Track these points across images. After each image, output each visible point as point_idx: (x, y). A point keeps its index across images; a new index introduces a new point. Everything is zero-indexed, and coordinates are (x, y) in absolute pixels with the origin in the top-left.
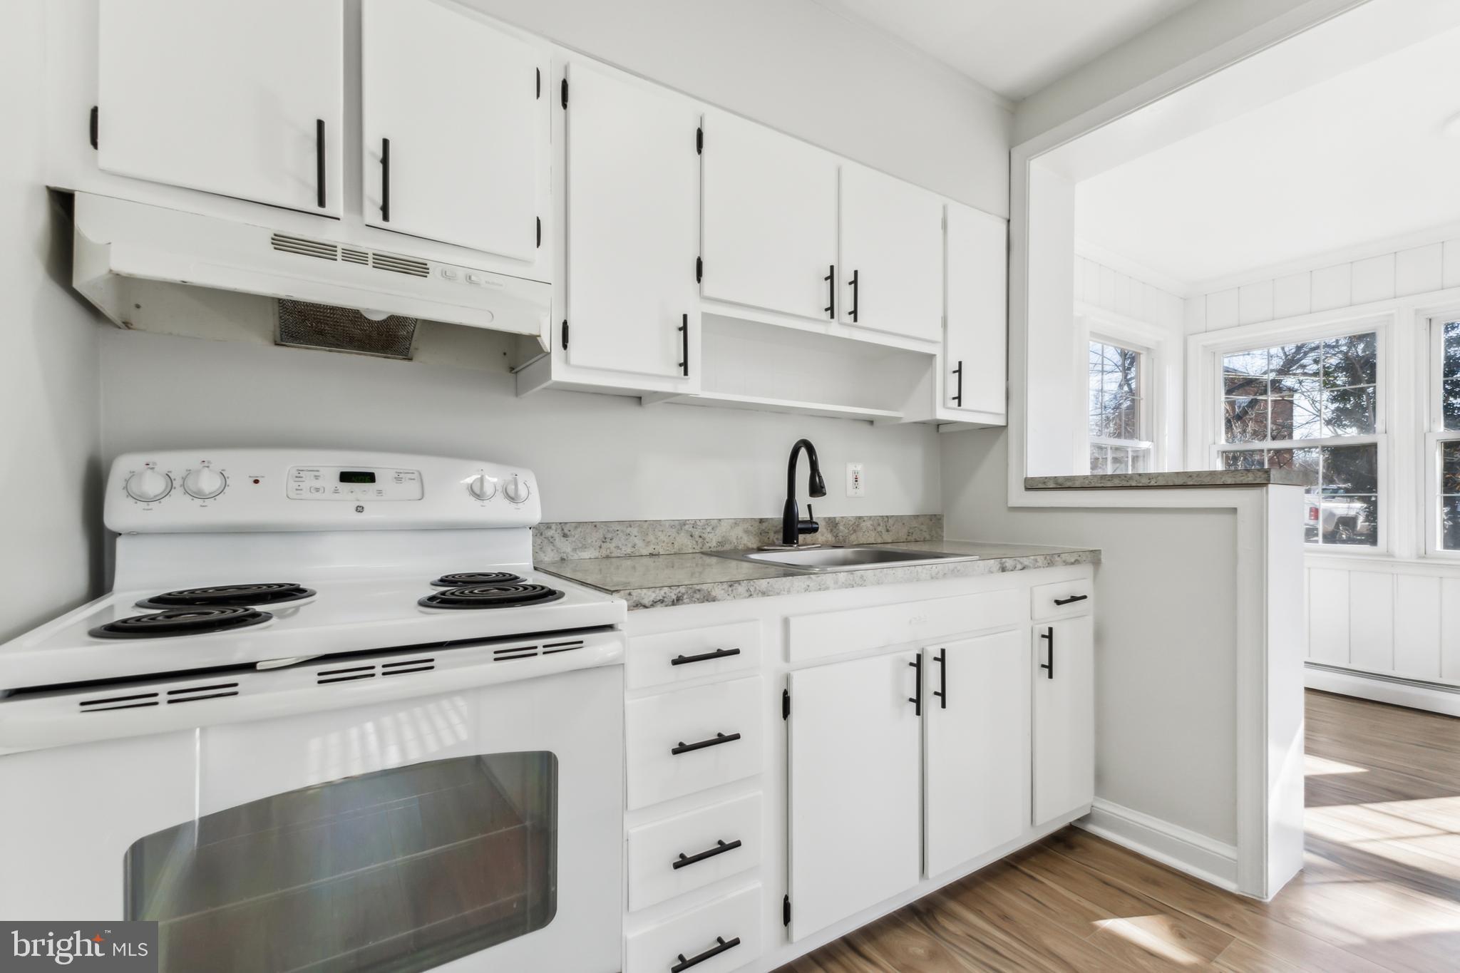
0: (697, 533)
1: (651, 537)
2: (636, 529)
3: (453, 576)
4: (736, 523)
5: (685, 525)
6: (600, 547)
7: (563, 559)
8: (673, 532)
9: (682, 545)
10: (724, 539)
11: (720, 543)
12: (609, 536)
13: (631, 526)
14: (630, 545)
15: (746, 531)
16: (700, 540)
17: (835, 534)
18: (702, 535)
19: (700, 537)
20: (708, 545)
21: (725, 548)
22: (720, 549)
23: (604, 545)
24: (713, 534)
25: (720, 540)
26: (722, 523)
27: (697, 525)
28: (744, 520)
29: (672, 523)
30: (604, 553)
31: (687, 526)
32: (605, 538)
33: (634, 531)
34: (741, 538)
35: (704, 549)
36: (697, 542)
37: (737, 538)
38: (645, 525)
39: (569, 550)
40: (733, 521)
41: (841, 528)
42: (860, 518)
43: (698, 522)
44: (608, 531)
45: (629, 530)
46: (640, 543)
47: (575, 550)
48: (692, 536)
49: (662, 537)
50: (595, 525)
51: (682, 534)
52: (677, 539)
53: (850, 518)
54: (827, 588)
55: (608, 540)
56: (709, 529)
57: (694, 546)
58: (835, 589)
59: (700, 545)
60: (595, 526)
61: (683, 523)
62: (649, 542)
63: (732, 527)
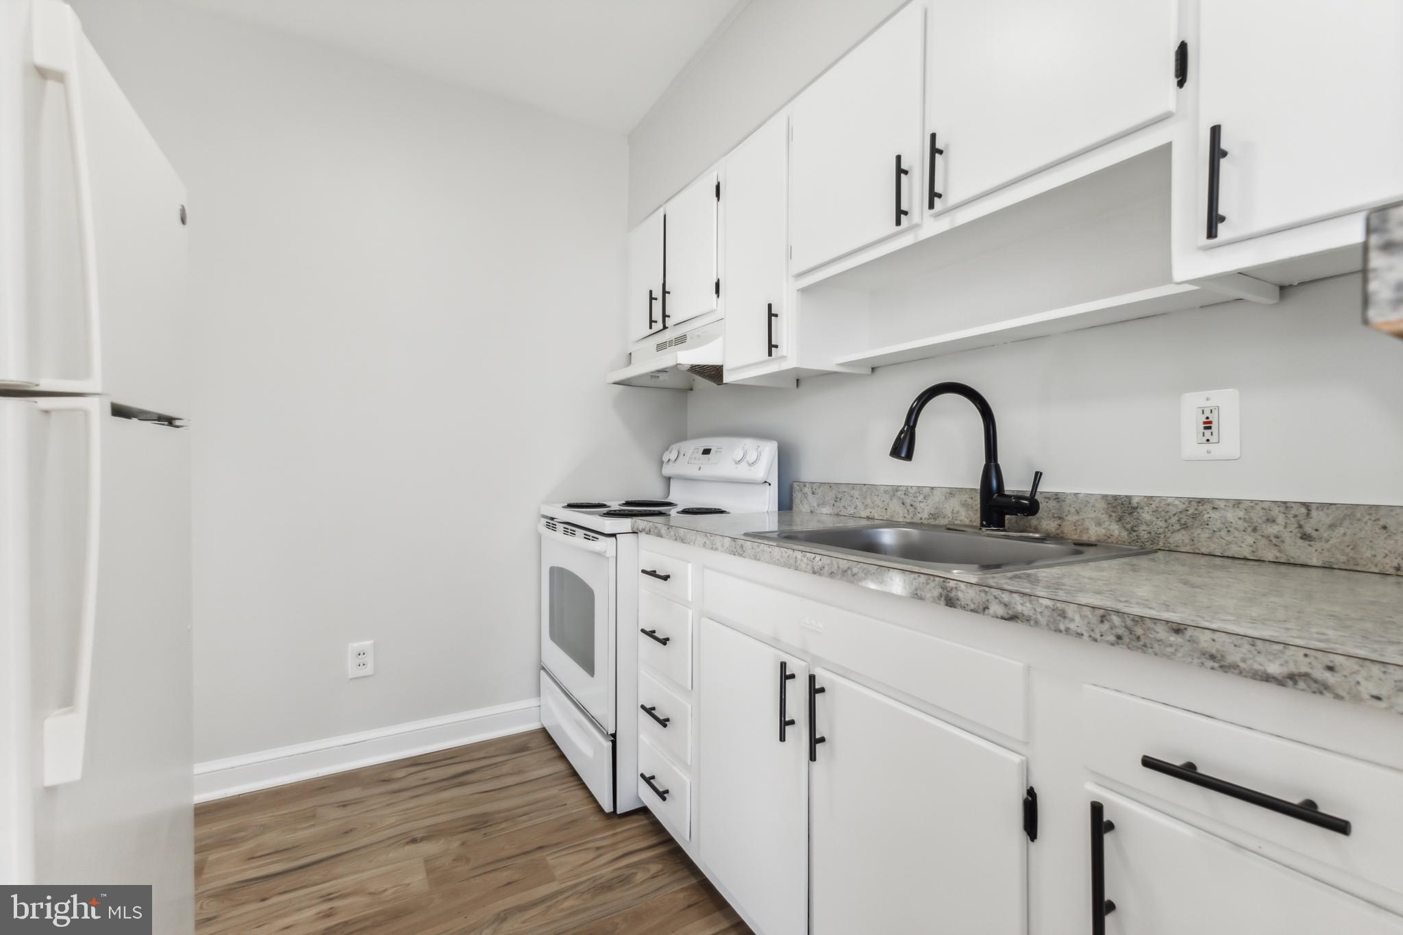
0: (908, 501)
1: (868, 501)
2: (858, 492)
3: (689, 509)
4: (952, 492)
5: (897, 491)
6: (834, 505)
7: (812, 512)
8: (886, 498)
9: (894, 512)
10: (937, 511)
11: (933, 516)
12: (839, 496)
13: (853, 489)
14: (853, 507)
15: (965, 505)
16: (912, 509)
17: (1129, 526)
18: (914, 504)
19: (912, 505)
20: (919, 516)
21: (937, 522)
22: (932, 522)
23: (837, 504)
24: (924, 504)
25: (933, 512)
26: (935, 492)
27: (909, 492)
28: (961, 490)
29: (886, 488)
30: (836, 511)
31: (899, 493)
32: (837, 498)
33: (856, 493)
34: (958, 512)
35: (915, 520)
36: (908, 510)
37: (953, 512)
38: (864, 489)
39: (815, 505)
40: (948, 491)
41: (1146, 516)
42: (1201, 501)
43: (910, 490)
44: (839, 491)
45: (853, 492)
46: (860, 506)
47: (818, 505)
48: (903, 504)
49: (878, 502)
50: (830, 485)
51: (895, 501)
52: (890, 505)
53: (1170, 500)
54: (716, 549)
55: (838, 500)
56: (921, 498)
57: (905, 515)
58: (722, 552)
59: (911, 515)
60: (831, 487)
61: (896, 489)
62: (867, 505)
63: (946, 498)
